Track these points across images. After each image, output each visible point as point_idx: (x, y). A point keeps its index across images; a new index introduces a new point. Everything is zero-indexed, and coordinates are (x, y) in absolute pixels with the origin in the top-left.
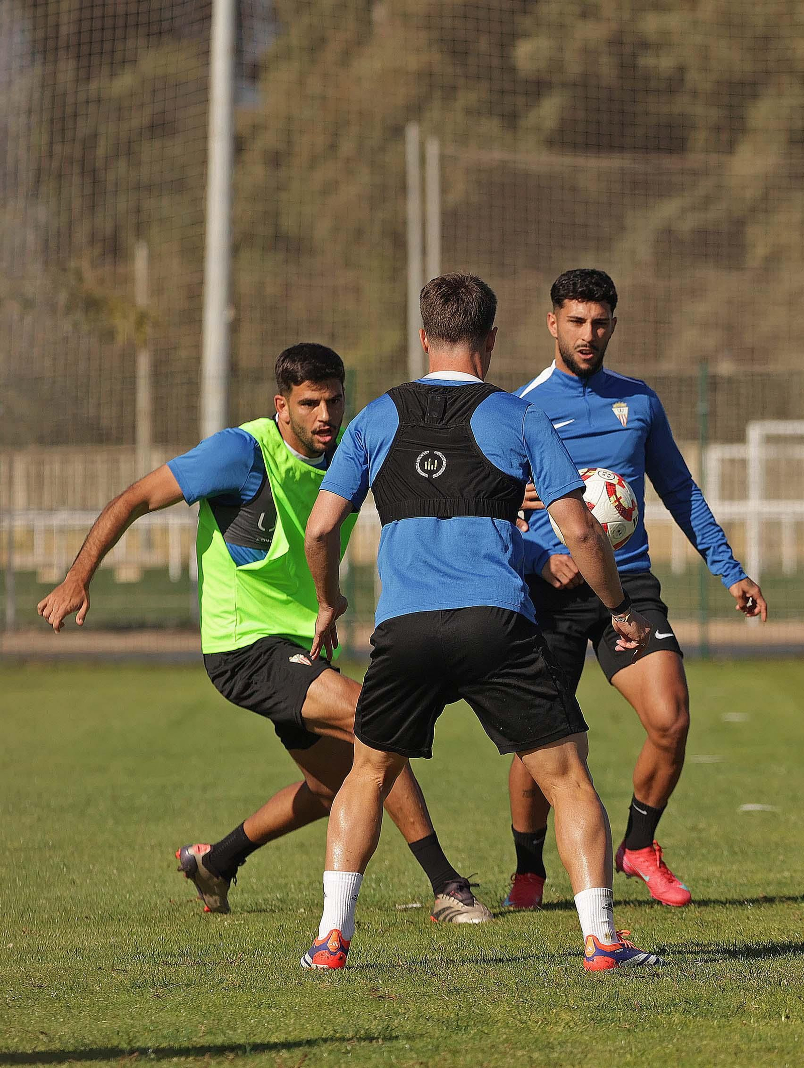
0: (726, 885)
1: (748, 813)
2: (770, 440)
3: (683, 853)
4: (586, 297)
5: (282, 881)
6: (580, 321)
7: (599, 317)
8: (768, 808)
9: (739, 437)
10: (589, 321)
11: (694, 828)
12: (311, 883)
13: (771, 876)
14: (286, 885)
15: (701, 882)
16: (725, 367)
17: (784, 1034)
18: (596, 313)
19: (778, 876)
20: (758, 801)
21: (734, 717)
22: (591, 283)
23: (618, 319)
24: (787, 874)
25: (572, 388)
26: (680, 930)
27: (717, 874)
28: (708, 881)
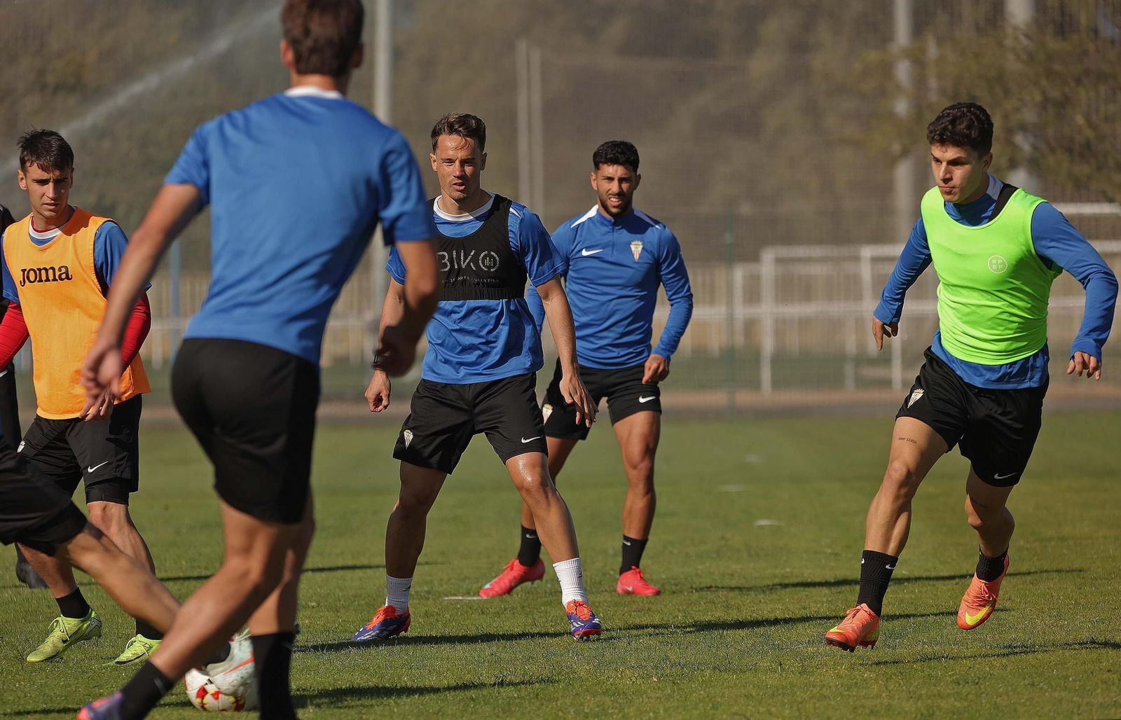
0: (745, 578)
1: (762, 527)
2: (779, 261)
3: (715, 555)
4: (614, 161)
5: (428, 578)
6: (611, 179)
7: (623, 176)
8: (776, 523)
9: (755, 258)
10: (616, 179)
11: (723, 538)
12: (449, 580)
13: (777, 571)
14: (431, 581)
15: (727, 576)
16: (746, 209)
17: (784, 684)
18: (622, 173)
19: (782, 571)
20: (768, 518)
21: (753, 459)
22: (617, 152)
23: (642, 176)
24: (788, 570)
25: (605, 225)
26: (712, 611)
27: (739, 571)
28: (732, 575)
